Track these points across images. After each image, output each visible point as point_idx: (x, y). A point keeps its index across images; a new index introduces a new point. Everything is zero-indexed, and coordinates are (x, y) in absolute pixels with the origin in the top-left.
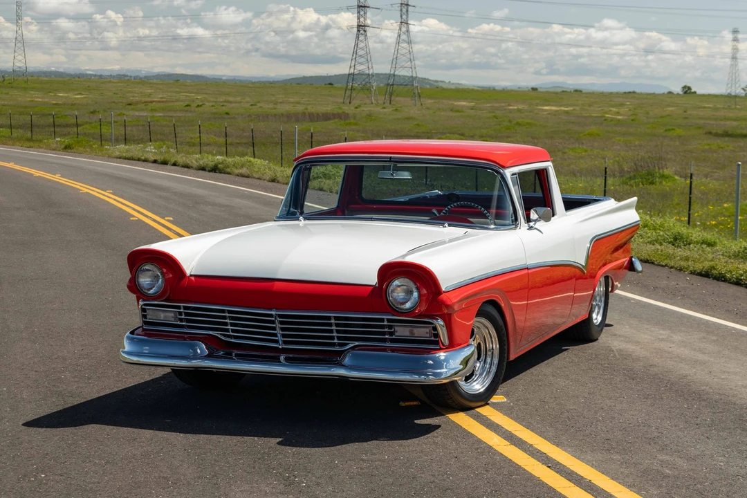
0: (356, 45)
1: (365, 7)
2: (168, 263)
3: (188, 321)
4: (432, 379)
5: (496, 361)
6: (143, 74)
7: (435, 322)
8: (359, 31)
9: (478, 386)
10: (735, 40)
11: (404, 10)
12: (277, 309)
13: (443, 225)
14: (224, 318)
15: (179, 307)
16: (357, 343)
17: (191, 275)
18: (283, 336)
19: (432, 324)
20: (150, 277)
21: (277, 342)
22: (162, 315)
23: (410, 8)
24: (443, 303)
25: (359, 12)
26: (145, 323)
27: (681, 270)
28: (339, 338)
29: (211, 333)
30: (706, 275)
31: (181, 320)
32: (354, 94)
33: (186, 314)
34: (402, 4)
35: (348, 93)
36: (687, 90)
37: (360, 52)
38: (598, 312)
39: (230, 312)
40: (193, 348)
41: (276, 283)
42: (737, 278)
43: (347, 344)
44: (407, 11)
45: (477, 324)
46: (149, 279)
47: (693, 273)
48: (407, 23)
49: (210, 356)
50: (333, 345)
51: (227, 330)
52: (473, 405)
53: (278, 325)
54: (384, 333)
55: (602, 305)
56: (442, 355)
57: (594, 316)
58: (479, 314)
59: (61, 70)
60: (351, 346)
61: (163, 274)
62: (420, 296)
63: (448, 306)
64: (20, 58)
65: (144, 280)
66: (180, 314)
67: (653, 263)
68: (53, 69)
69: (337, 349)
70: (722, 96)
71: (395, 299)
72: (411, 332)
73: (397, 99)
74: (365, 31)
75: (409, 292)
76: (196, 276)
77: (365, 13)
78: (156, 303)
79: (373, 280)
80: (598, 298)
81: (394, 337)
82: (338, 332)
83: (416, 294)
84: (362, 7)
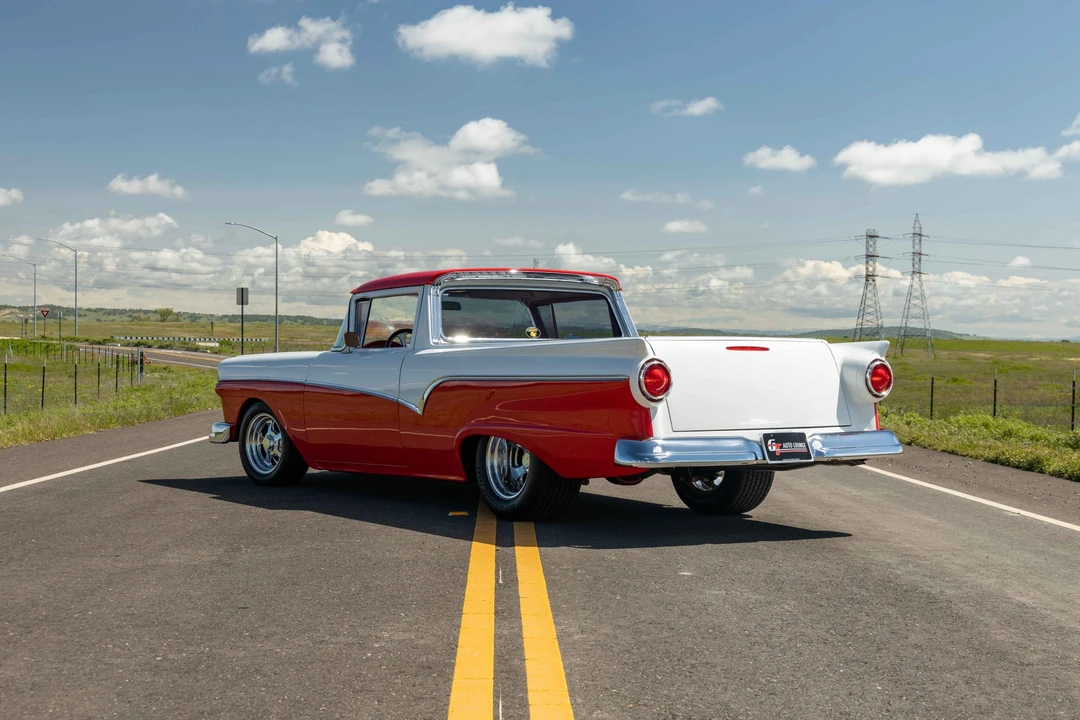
0: (864, 294)
1: (873, 256)
8: (867, 280)
11: (917, 259)
23: (922, 257)
25: (867, 262)
34: (914, 253)
37: (869, 303)
44: (920, 260)
48: (920, 273)
73: (909, 350)
74: (874, 281)
77: (874, 263)
84: (870, 257)
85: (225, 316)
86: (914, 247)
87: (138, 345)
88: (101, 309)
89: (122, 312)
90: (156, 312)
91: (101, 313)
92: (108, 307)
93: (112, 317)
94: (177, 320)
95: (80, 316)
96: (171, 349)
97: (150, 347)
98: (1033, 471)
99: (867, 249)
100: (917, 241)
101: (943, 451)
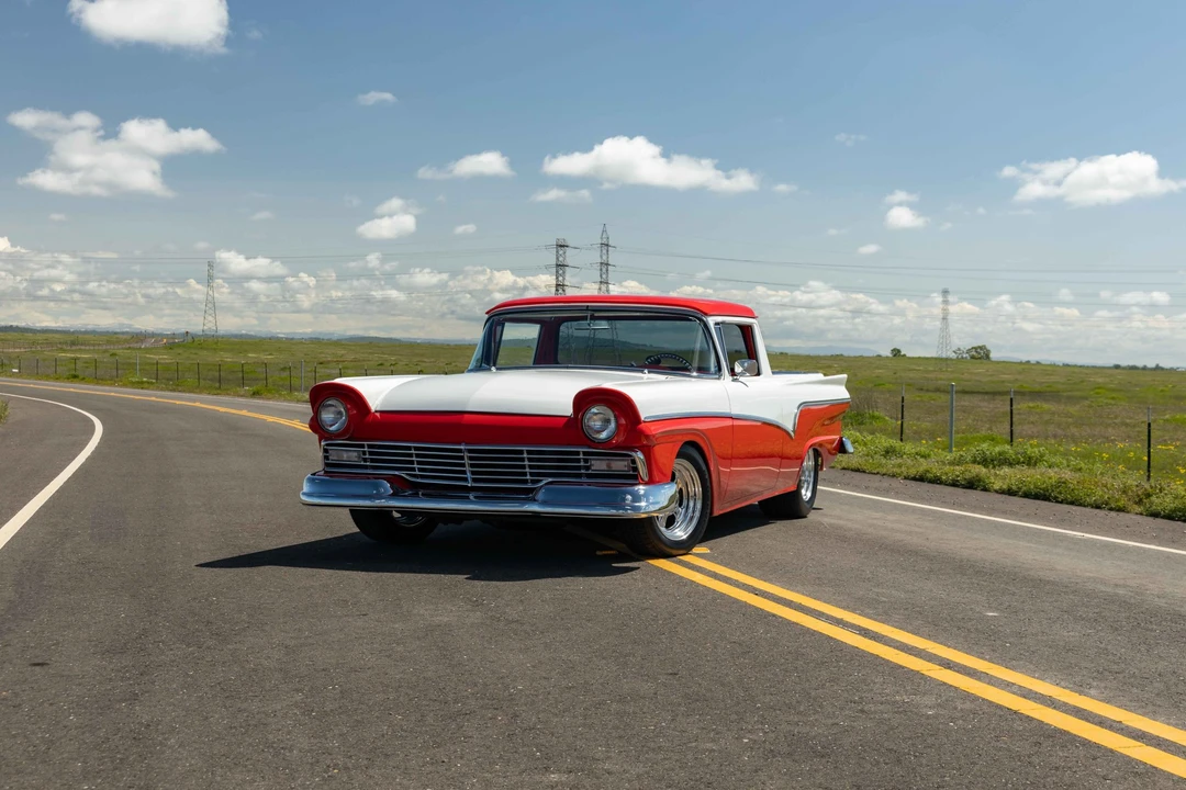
1: (563, 266)
2: (353, 398)
3: (372, 460)
4: (630, 514)
5: (699, 506)
6: (335, 338)
7: (633, 454)
8: (557, 290)
9: (680, 533)
10: (946, 302)
11: (604, 270)
12: (467, 444)
13: (642, 372)
14: (411, 455)
15: (363, 446)
16: (550, 480)
17: (376, 411)
18: (473, 473)
19: (630, 456)
20: (333, 413)
21: (466, 480)
22: (345, 456)
23: (610, 267)
24: (642, 432)
25: (557, 272)
26: (327, 465)
27: (894, 476)
28: (531, 474)
29: (396, 473)
30: (921, 479)
31: (365, 460)
33: (371, 453)
34: (601, 263)
36: (896, 352)
38: (808, 488)
39: (416, 449)
40: (377, 487)
41: (466, 415)
42: (953, 480)
43: (541, 481)
44: (607, 270)
45: (678, 467)
46: (333, 417)
47: (905, 478)
48: (607, 283)
49: (395, 495)
50: (526, 482)
51: (413, 469)
52: (674, 552)
53: (466, 461)
54: (579, 468)
55: (812, 480)
56: (641, 489)
57: (803, 492)
58: (679, 455)
59: (252, 333)
60: (544, 482)
61: (347, 410)
62: (618, 425)
63: (647, 437)
64: (210, 318)
65: (327, 416)
66: (364, 453)
67: (864, 472)
68: (244, 332)
69: (529, 486)
70: (932, 358)
71: (592, 429)
72: (608, 466)
74: (564, 291)
75: (608, 421)
76: (381, 412)
77: (564, 272)
78: (338, 441)
79: (567, 409)
80: (807, 473)
81: (590, 472)
82: (531, 467)
83: (613, 425)
84: (560, 266)
86: (601, 257)
98: (976, 489)
99: (557, 258)
100: (604, 251)
101: (844, 469)
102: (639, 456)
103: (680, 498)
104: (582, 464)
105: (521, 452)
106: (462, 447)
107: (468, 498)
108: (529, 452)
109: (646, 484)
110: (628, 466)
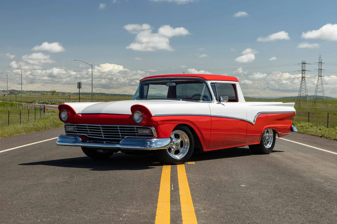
0: (301, 84)
1: (304, 70)
3: (78, 130)
8: (302, 79)
11: (320, 71)
12: (101, 124)
14: (87, 128)
15: (74, 125)
16: (127, 137)
17: (78, 114)
18: (104, 134)
19: (150, 129)
21: (102, 137)
22: (70, 129)
23: (322, 71)
24: (152, 121)
26: (66, 132)
28: (121, 135)
29: (84, 134)
31: (75, 130)
32: (300, 102)
33: (77, 128)
34: (319, 69)
35: (298, 101)
37: (303, 87)
39: (88, 126)
40: (76, 139)
41: (101, 115)
44: (321, 72)
46: (64, 115)
48: (321, 76)
49: (83, 142)
50: (120, 137)
51: (88, 133)
52: (176, 163)
53: (101, 130)
54: (135, 133)
56: (154, 140)
60: (125, 137)
61: (68, 114)
62: (144, 118)
63: (155, 122)
66: (75, 128)
69: (121, 139)
71: (136, 119)
73: (317, 104)
74: (305, 79)
77: (305, 73)
78: (68, 124)
79: (129, 112)
81: (138, 134)
82: (121, 132)
84: (303, 71)
85: (74, 93)
86: (319, 67)
87: (43, 103)
88: (31, 91)
89: (38, 92)
90: (50, 92)
91: (31, 93)
92: (33, 90)
93: (35, 94)
94: (58, 95)
95: (24, 93)
96: (55, 105)
97: (48, 104)
99: (302, 68)
100: (320, 65)
102: (153, 129)
103: (182, 144)
104: (136, 131)
105: (117, 127)
106: (99, 125)
107: (103, 143)
108: (120, 127)
109: (157, 138)
110: (150, 132)
